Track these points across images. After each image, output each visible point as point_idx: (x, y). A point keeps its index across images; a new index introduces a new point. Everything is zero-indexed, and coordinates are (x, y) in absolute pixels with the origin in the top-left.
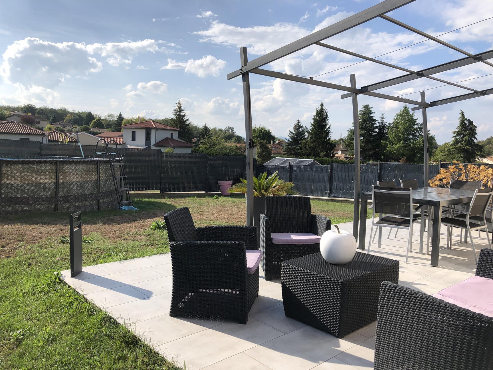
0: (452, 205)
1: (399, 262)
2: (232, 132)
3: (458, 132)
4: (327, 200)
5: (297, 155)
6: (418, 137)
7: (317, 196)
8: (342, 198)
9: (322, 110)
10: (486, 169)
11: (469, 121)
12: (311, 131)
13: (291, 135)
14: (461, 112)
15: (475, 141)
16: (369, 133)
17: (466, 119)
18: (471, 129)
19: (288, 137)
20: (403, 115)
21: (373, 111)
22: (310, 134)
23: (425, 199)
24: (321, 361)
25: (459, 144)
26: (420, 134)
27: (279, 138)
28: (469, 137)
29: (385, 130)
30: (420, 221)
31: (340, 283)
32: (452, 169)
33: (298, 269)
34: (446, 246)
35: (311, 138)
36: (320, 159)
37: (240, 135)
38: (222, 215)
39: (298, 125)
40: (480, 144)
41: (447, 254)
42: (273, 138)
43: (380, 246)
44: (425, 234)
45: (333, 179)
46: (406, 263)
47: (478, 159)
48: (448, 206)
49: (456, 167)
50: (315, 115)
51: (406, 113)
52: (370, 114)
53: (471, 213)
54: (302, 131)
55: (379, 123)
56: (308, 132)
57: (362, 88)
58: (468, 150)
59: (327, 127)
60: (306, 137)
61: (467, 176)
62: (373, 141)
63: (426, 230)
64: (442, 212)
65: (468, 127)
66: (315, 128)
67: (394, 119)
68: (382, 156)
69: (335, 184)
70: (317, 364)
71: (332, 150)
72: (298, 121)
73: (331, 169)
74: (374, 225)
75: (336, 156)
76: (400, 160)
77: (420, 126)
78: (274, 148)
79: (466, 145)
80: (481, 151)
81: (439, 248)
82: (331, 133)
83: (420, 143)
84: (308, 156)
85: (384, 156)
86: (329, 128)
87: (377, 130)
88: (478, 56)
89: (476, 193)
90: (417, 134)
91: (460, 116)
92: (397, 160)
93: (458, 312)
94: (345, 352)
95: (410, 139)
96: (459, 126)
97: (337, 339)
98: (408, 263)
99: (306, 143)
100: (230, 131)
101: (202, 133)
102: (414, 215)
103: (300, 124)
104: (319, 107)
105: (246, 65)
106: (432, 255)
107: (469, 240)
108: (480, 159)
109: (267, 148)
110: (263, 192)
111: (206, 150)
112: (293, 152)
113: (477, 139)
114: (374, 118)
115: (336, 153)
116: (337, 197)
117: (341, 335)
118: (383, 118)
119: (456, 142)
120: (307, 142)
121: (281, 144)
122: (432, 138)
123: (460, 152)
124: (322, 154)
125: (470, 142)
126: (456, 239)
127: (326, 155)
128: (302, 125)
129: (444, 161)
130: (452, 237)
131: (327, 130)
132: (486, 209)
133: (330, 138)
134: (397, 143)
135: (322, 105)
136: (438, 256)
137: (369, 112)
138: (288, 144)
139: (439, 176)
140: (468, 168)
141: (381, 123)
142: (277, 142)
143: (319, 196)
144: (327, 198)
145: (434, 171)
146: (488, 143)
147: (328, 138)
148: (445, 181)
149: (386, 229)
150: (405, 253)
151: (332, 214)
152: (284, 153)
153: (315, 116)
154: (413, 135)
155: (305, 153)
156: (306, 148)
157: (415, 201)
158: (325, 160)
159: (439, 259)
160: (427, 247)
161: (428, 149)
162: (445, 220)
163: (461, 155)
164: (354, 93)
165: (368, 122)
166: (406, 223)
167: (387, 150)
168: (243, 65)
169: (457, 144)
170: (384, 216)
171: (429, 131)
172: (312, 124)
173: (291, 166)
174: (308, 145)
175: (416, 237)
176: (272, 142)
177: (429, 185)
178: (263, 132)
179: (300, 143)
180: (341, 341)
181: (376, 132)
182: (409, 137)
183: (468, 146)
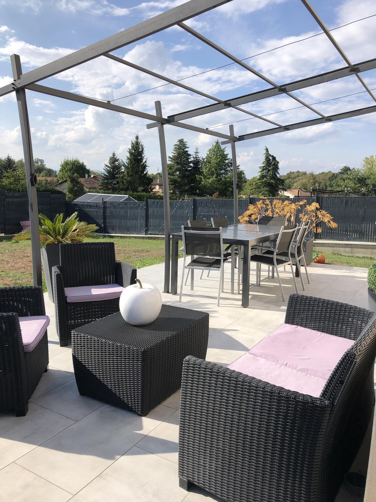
0: (260, 243)
1: (208, 315)
2: (41, 164)
3: (264, 167)
4: (143, 238)
5: (114, 190)
6: (230, 172)
7: (134, 234)
8: (159, 235)
9: (137, 143)
10: (290, 204)
11: (272, 156)
12: (127, 165)
13: (107, 169)
14: (265, 148)
15: (278, 176)
16: (185, 167)
17: (270, 155)
18: (274, 164)
19: (104, 171)
20: (215, 150)
21: (187, 146)
22: (127, 168)
23: (235, 238)
24: (119, 455)
25: (265, 179)
26: (231, 169)
27: (95, 172)
28: (273, 172)
29: (200, 165)
30: (230, 260)
31: (141, 352)
32: (259, 204)
33: (91, 338)
34: (255, 283)
35: (128, 173)
36: (138, 194)
37: (51, 168)
38: (19, 264)
39: (114, 158)
40: (281, 178)
41: (257, 292)
42: (88, 172)
43: (192, 289)
44: (236, 270)
45: (149, 216)
46: (218, 306)
47: (281, 192)
48: (257, 244)
49: (263, 203)
50: (130, 147)
51: (218, 148)
52: (185, 148)
53: (277, 251)
54: (119, 165)
55: (193, 157)
56: (124, 165)
57: (168, 117)
58: (272, 184)
59: (144, 161)
60: (123, 170)
61: (273, 211)
62: (188, 176)
63: (237, 267)
64: (252, 249)
65: (272, 162)
66: (131, 162)
67: (207, 154)
68: (198, 191)
69: (151, 221)
70: (113, 461)
71: (150, 184)
72: (114, 154)
73: (147, 205)
74: (185, 268)
75: (153, 191)
76: (213, 195)
77: (231, 161)
78: (89, 182)
79: (270, 179)
80: (283, 185)
81: (249, 286)
82: (148, 167)
83: (231, 177)
84: (125, 190)
85: (199, 191)
86: (146, 162)
87: (191, 165)
88: (283, 88)
89: (282, 231)
90: (229, 169)
91: (265, 152)
92: (211, 195)
93: (271, 393)
94: (149, 435)
95: (222, 174)
96: (264, 162)
97: (140, 417)
98: (220, 305)
99: (122, 177)
100: (39, 164)
101: (5, 166)
102: (224, 254)
103: (115, 157)
104: (134, 140)
105: (19, 78)
106: (243, 294)
107: (275, 274)
108: (282, 192)
109: (78, 183)
110: (59, 238)
111: (11, 184)
112: (110, 187)
113: (279, 174)
114: (189, 153)
115: (154, 188)
116: (154, 234)
117: (144, 412)
118: (197, 153)
119: (262, 177)
120: (124, 176)
121: (96, 178)
122: (241, 173)
123: (265, 186)
124: (140, 189)
125: (274, 177)
126: (264, 274)
127: (145, 190)
128: (117, 158)
129: (252, 194)
130: (261, 272)
131: (143, 164)
132: (291, 245)
133: (147, 173)
134: (211, 178)
135: (137, 138)
136: (248, 295)
137: (184, 147)
138: (104, 178)
139: (248, 212)
140: (274, 204)
141: (196, 157)
142: (92, 176)
143: (135, 234)
144: (144, 236)
145: (244, 206)
146: (288, 177)
147: (145, 173)
148: (253, 217)
149: (198, 271)
150: (216, 295)
151: (147, 254)
152: (100, 187)
153: (130, 150)
154: (224, 169)
155: (123, 188)
156: (123, 182)
157: (226, 241)
158: (143, 195)
159: (249, 298)
160: (238, 286)
161: (237, 185)
162: (255, 258)
163: (266, 188)
164: (160, 123)
165: (183, 157)
166: (217, 264)
167: (202, 185)
168: (16, 79)
169: (263, 178)
170: (195, 257)
171: (238, 166)
172: (128, 157)
173: (105, 203)
174: (125, 179)
175: (228, 276)
176: (86, 176)
177: (238, 222)
178: (77, 165)
179: (117, 178)
180: (145, 420)
181: (190, 167)
182: (221, 172)
183: (273, 180)
